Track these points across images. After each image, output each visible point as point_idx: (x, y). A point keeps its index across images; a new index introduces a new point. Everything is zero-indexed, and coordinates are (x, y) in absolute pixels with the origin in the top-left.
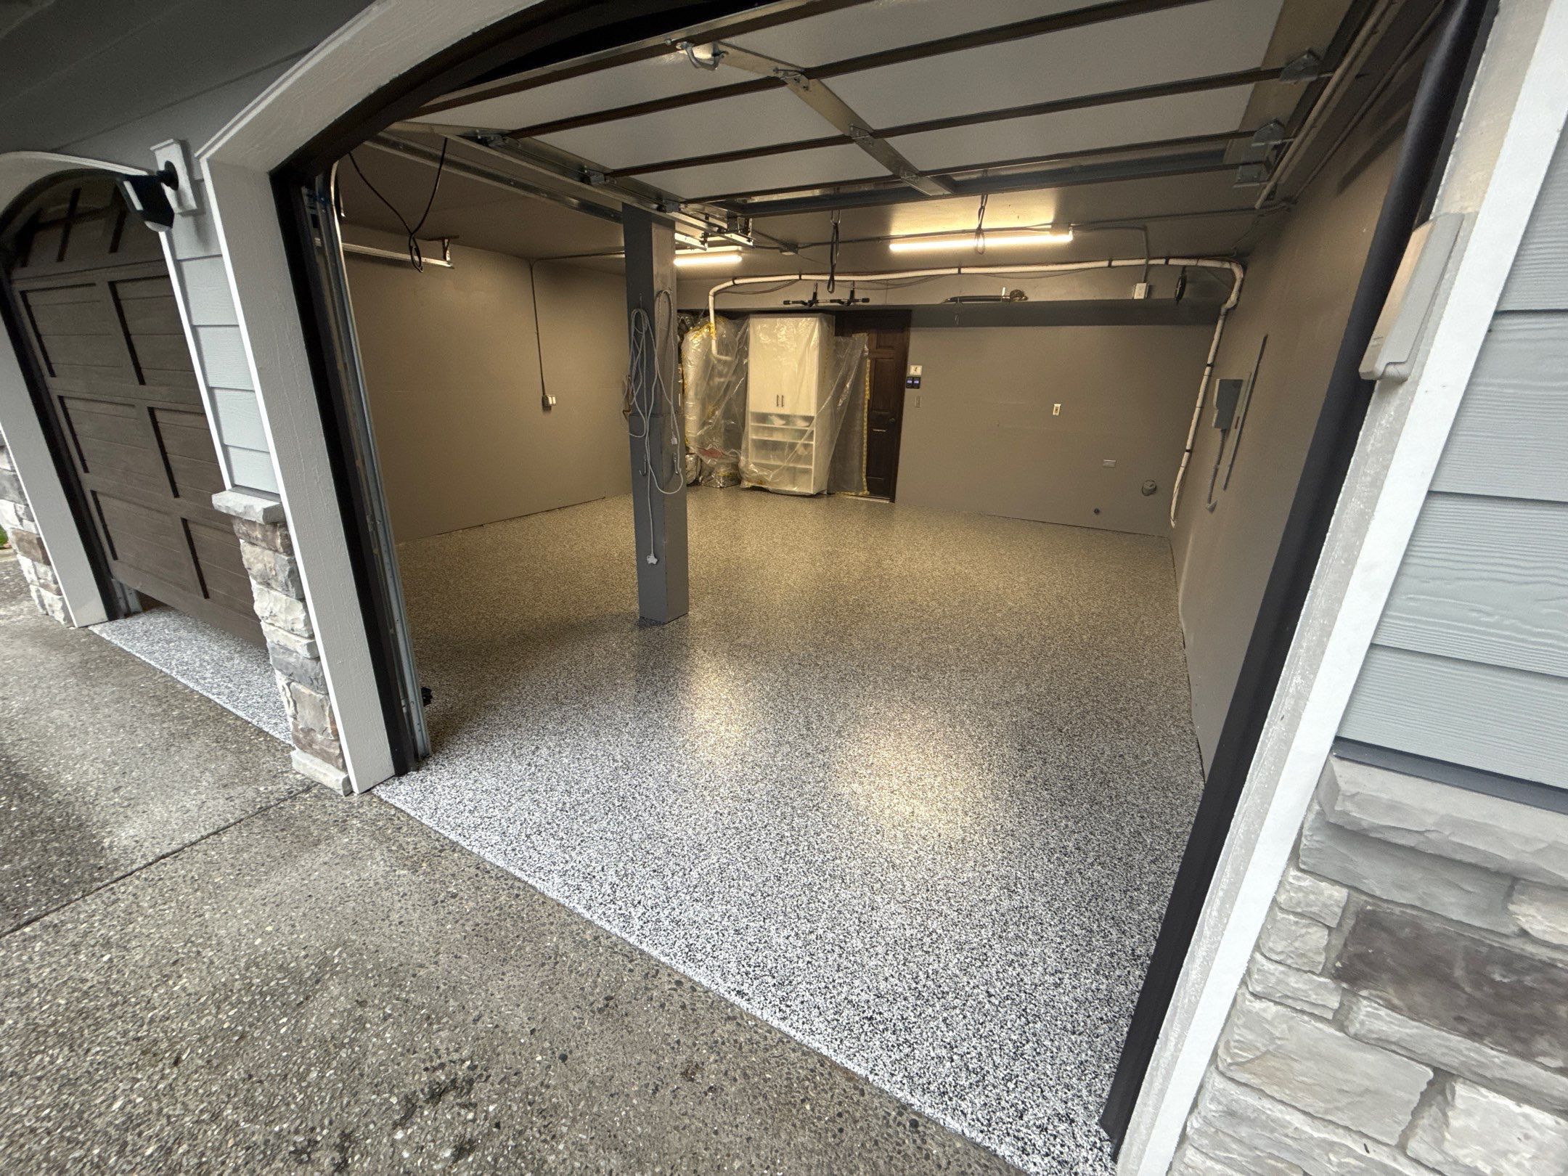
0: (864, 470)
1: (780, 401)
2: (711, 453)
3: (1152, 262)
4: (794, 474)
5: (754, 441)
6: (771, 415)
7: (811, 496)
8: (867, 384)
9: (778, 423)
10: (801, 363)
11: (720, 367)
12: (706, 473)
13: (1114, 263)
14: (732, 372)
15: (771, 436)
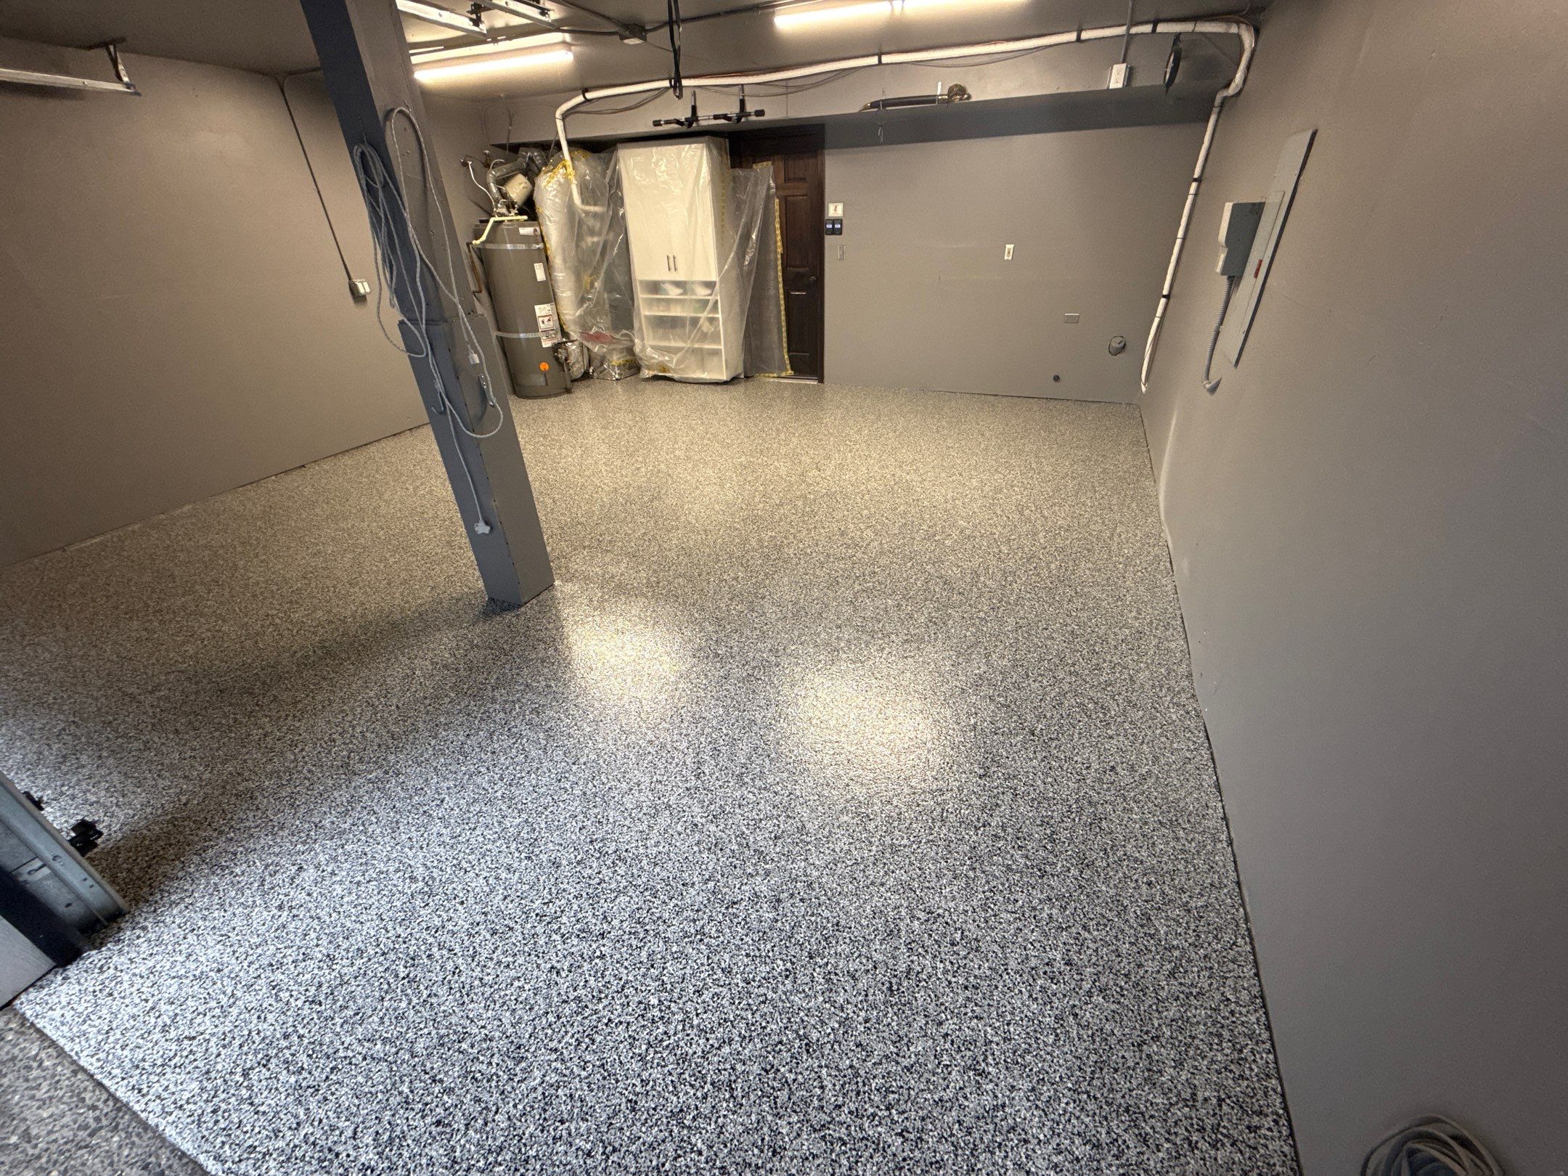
0: (785, 345)
1: (672, 264)
2: (597, 338)
3: (1134, 30)
4: (703, 357)
5: (646, 317)
6: (664, 282)
7: (725, 383)
8: (778, 232)
9: (674, 293)
10: (691, 210)
11: (591, 222)
12: (596, 363)
13: (1085, 35)
14: (606, 227)
15: (668, 310)
